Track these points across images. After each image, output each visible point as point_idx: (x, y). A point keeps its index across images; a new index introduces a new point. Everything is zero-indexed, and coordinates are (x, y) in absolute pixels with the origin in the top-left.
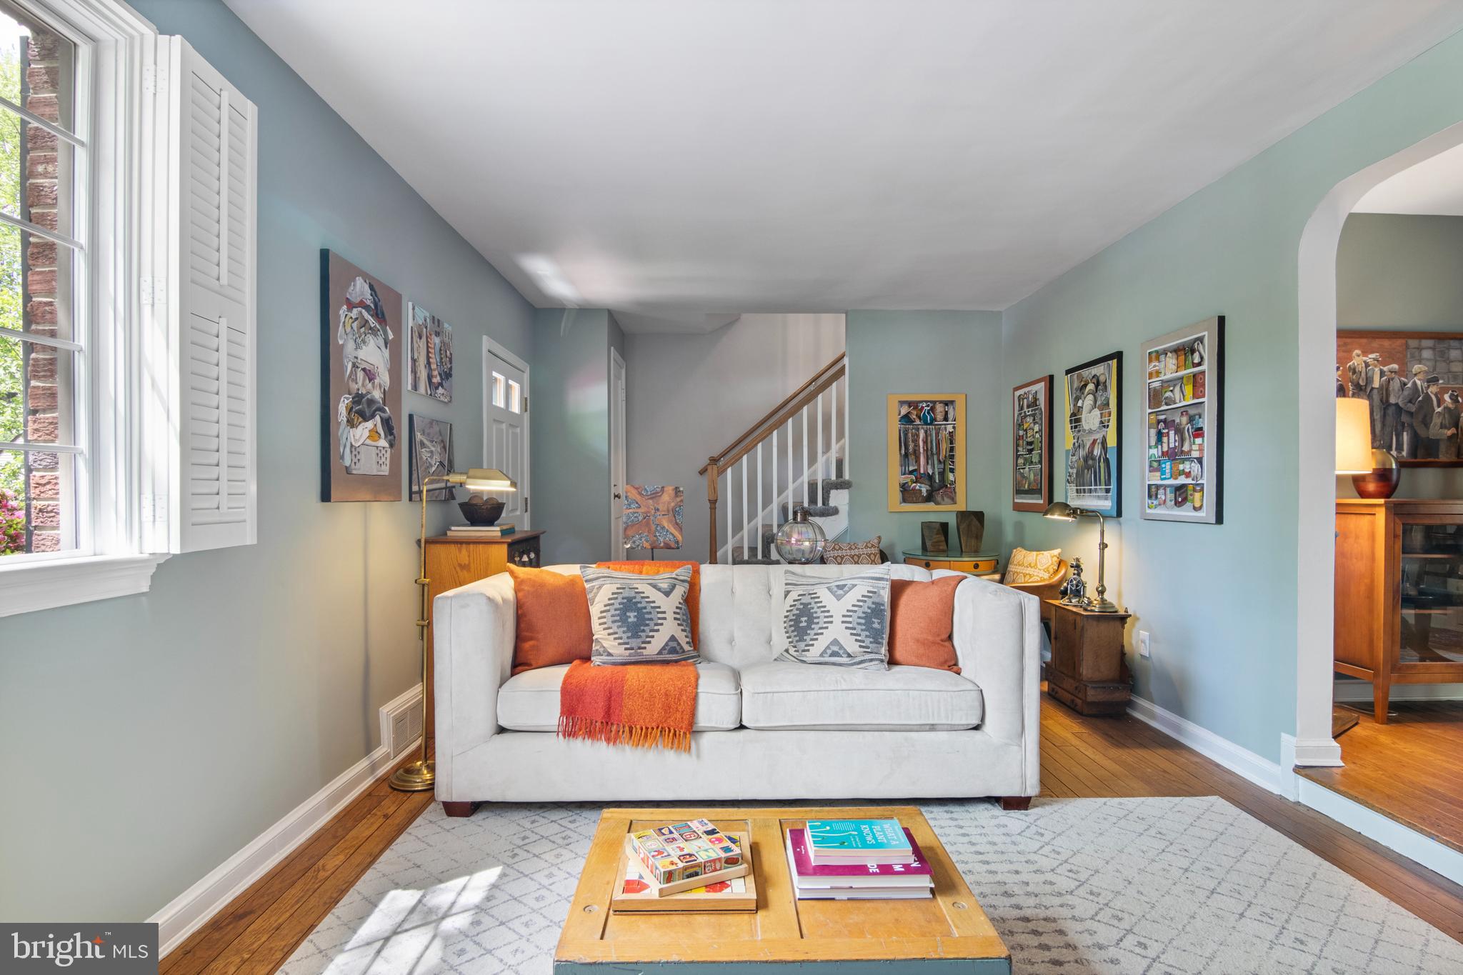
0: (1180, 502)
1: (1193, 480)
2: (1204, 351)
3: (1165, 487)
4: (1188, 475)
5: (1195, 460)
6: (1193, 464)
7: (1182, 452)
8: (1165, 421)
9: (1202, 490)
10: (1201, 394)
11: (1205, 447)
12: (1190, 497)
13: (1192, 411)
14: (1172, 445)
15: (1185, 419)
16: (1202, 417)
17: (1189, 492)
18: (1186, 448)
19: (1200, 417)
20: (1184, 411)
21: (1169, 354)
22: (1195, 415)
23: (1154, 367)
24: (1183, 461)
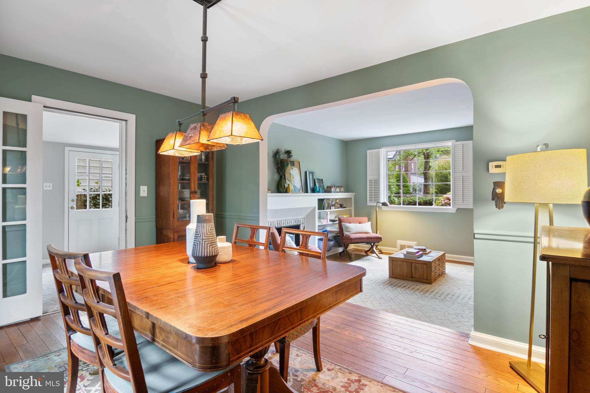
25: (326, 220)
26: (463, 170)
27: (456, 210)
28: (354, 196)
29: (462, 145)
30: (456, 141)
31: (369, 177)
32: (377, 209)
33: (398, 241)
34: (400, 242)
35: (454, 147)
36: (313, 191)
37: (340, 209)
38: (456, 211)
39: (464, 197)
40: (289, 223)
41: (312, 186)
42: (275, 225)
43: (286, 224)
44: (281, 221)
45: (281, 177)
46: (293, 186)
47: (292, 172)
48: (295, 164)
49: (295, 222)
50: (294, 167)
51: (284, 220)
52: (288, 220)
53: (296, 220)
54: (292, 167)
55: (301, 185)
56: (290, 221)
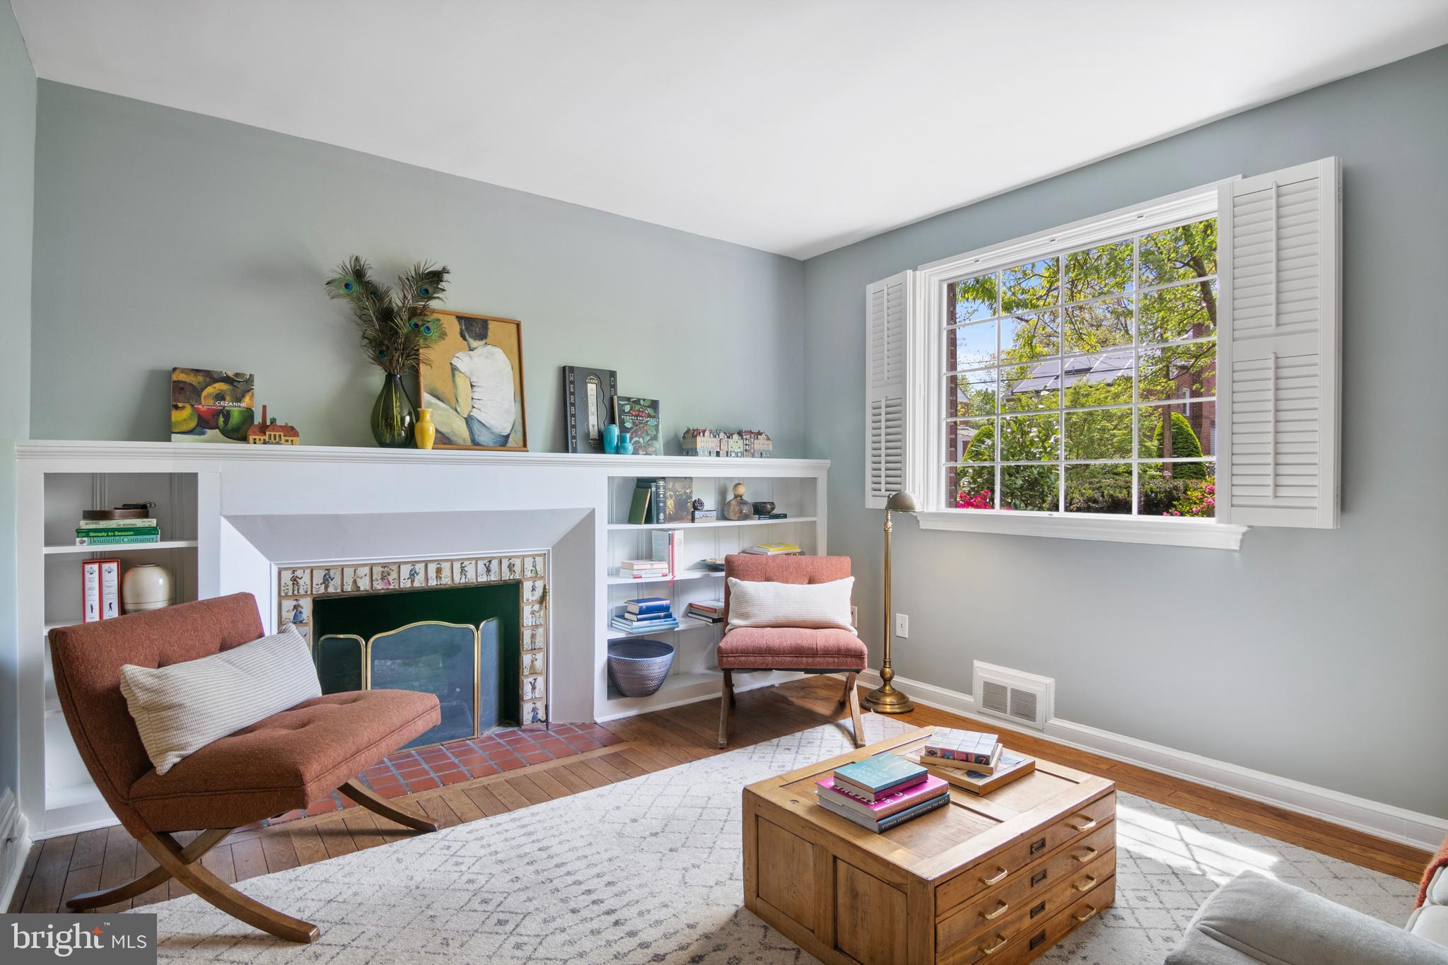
25: (666, 566)
26: (1278, 325)
27: (1240, 537)
28: (829, 471)
29: (1273, 192)
30: (1244, 177)
31: (871, 395)
32: (890, 524)
33: (977, 663)
34: (985, 671)
35: (1234, 204)
36: (599, 445)
37: (755, 522)
38: (1242, 541)
39: (1284, 470)
40: (449, 574)
41: (593, 426)
42: (355, 582)
43: (427, 579)
44: (395, 568)
45: (390, 378)
46: (469, 420)
47: (464, 362)
48: (490, 333)
49: (488, 570)
50: (483, 342)
51: (413, 564)
52: (439, 562)
53: (495, 564)
54: (471, 341)
55: (520, 420)
56: (457, 566)
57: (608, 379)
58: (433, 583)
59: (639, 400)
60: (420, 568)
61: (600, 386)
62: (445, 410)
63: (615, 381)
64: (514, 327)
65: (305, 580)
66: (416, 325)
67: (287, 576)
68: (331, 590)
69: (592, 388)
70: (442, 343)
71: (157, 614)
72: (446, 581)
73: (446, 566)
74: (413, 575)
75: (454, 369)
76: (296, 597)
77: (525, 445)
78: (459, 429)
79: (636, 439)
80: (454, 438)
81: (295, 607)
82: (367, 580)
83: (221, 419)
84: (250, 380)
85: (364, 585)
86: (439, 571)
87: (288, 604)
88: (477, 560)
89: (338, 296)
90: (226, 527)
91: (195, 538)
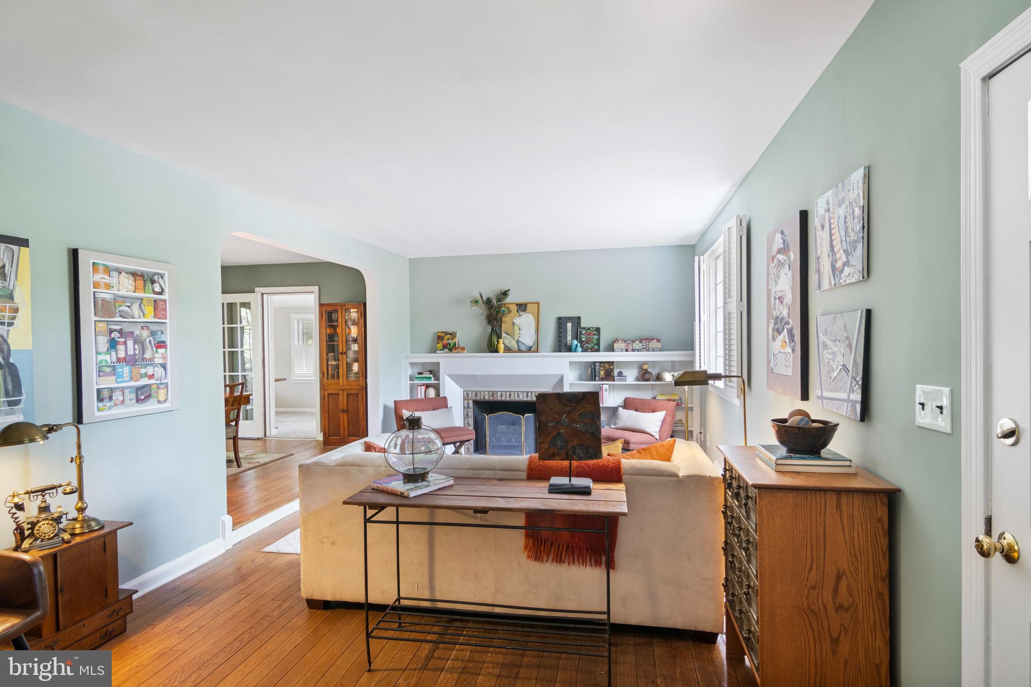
0: (142, 400)
1: (157, 380)
2: (165, 286)
3: (123, 390)
4: (151, 377)
5: (159, 366)
6: (156, 368)
7: (144, 359)
8: (121, 332)
9: (167, 387)
10: (162, 316)
11: (169, 356)
12: (153, 394)
13: (153, 328)
14: (131, 352)
15: (145, 333)
16: (164, 333)
17: (153, 391)
18: (148, 355)
19: (162, 333)
20: (145, 326)
21: (123, 274)
22: (157, 331)
23: (101, 278)
24: (145, 366)
36: (570, 348)
40: (513, 396)
41: (569, 340)
42: (484, 396)
43: (506, 397)
44: (496, 393)
45: (492, 329)
46: (518, 342)
47: (517, 321)
48: (527, 309)
49: (527, 396)
50: (524, 313)
51: (502, 392)
52: (510, 392)
53: (529, 394)
54: (520, 312)
55: (536, 340)
56: (516, 394)
57: (577, 321)
58: (508, 399)
59: (590, 328)
60: (504, 393)
61: (573, 324)
62: (509, 338)
63: (580, 321)
64: (537, 305)
65: (470, 395)
66: (497, 311)
67: (465, 393)
68: (477, 398)
69: (569, 325)
70: (510, 315)
71: (432, 399)
72: (512, 399)
73: (512, 393)
74: (502, 396)
75: (514, 324)
76: (468, 400)
77: (538, 350)
78: (514, 345)
79: (587, 345)
80: (512, 348)
81: (468, 403)
82: (487, 396)
83: (448, 346)
84: (456, 334)
85: (487, 398)
86: (510, 395)
87: (466, 402)
88: (523, 392)
89: (474, 306)
90: (447, 378)
91: (439, 380)
